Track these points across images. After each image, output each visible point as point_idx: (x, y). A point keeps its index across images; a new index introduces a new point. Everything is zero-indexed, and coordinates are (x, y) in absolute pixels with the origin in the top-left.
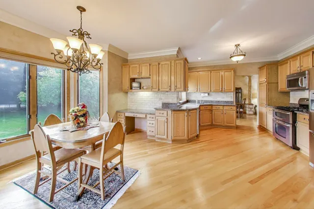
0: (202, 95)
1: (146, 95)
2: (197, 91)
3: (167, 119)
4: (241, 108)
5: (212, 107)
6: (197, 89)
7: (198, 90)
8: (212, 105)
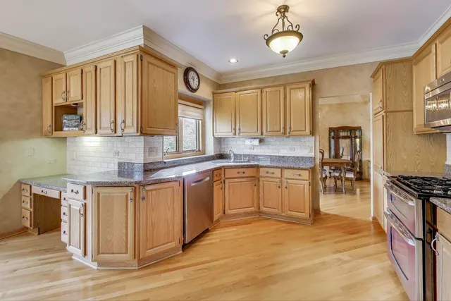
0: (248, 142)
1: (92, 144)
2: (235, 134)
3: (85, 206)
4: (350, 171)
5: (258, 172)
6: (235, 129)
7: (238, 131)
8: (258, 167)
